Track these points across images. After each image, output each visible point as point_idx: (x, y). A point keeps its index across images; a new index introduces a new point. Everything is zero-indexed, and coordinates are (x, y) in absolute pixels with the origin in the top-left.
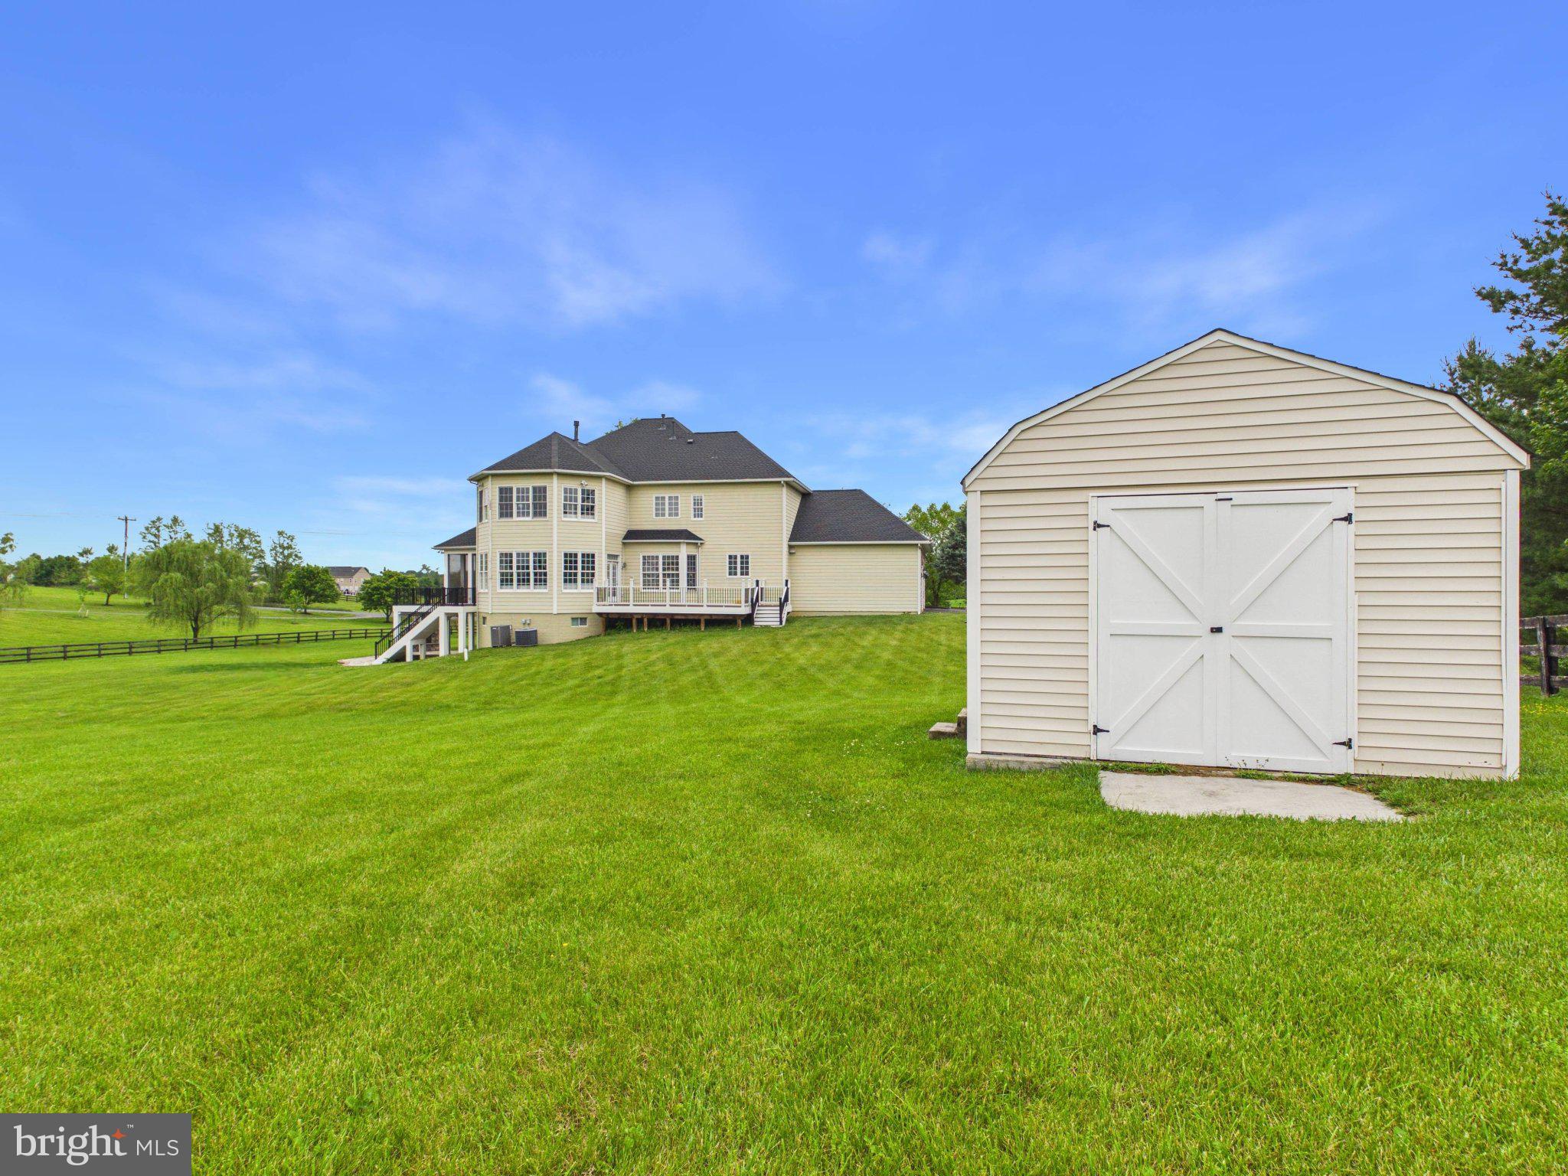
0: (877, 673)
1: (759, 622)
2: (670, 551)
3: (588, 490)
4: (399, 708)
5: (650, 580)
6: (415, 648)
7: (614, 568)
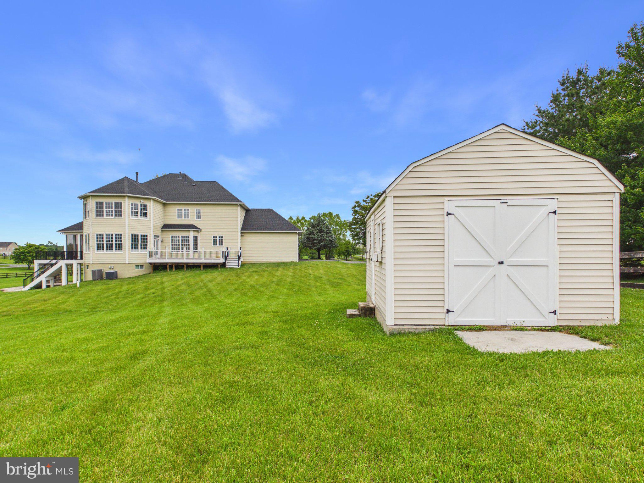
0: (287, 287)
1: (228, 266)
2: (185, 234)
3: (144, 205)
4: (41, 313)
5: (175, 247)
6: (48, 282)
7: (157, 242)
